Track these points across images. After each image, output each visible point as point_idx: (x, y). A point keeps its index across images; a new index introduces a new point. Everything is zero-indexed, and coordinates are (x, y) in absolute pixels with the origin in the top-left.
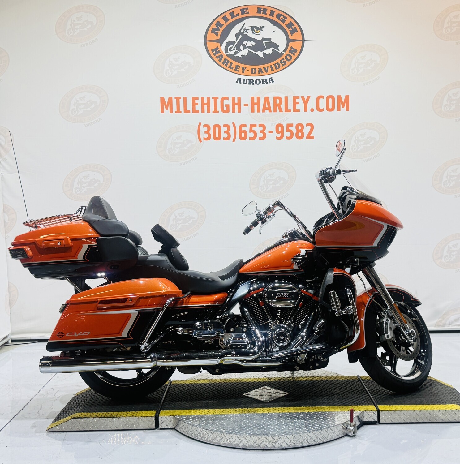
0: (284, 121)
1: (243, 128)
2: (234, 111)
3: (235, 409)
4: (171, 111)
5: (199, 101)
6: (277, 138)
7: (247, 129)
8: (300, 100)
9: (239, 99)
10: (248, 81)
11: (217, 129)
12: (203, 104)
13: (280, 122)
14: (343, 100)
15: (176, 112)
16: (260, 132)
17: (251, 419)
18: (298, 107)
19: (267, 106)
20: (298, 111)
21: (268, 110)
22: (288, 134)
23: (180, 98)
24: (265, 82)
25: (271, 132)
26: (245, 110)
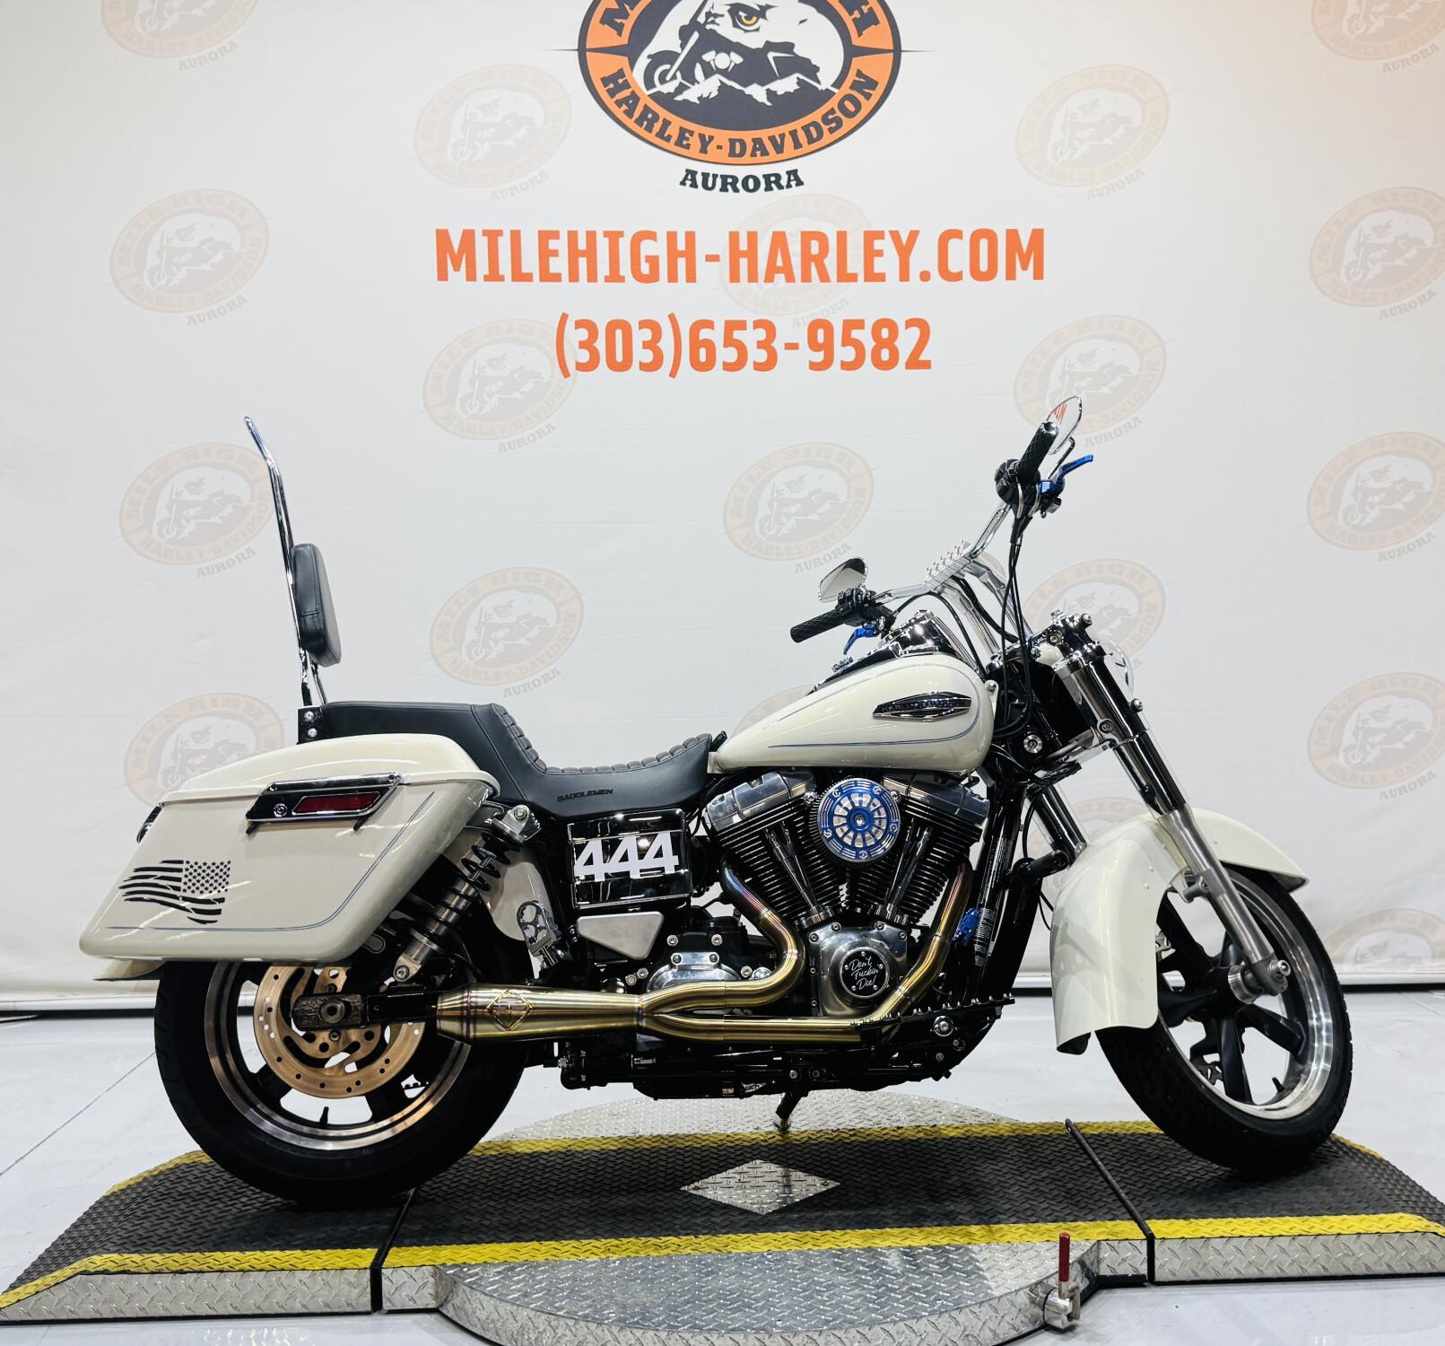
1: (704, 334)
2: (673, 277)
3: (653, 1240)
4: (471, 276)
5: (561, 245)
6: (814, 366)
7: (716, 335)
8: (886, 244)
9: (690, 237)
10: (719, 181)
11: (619, 333)
12: (574, 254)
13: (826, 313)
14: (1025, 246)
15: (487, 278)
16: (758, 348)
17: (708, 1274)
18: (879, 265)
19: (779, 263)
20: (881, 278)
21: (782, 276)
22: (849, 354)
23: (500, 233)
24: (773, 185)
25: (792, 346)
26: (711, 274)
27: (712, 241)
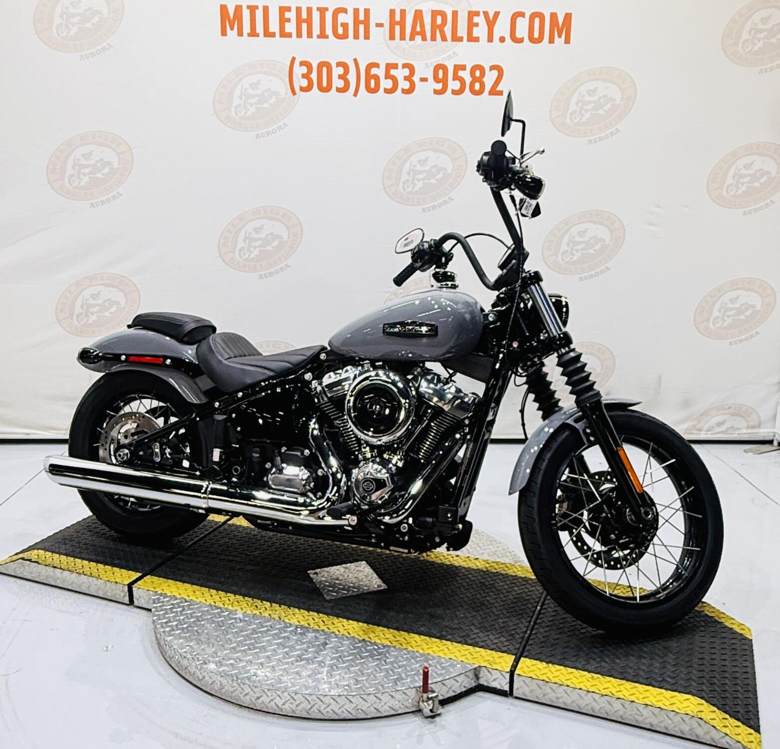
0: (449, 60)
1: (374, 71)
2: (356, 37)
4: (240, 34)
5: (291, 15)
6: (436, 92)
7: (380, 72)
8: (480, 20)
9: (367, 12)
12: (299, 21)
13: (444, 60)
14: (560, 23)
15: (249, 35)
16: (405, 80)
18: (476, 32)
19: (418, 29)
20: (477, 40)
21: (420, 37)
22: (456, 85)
23: (257, 7)
25: (424, 80)
26: (379, 35)
27: (379, 15)
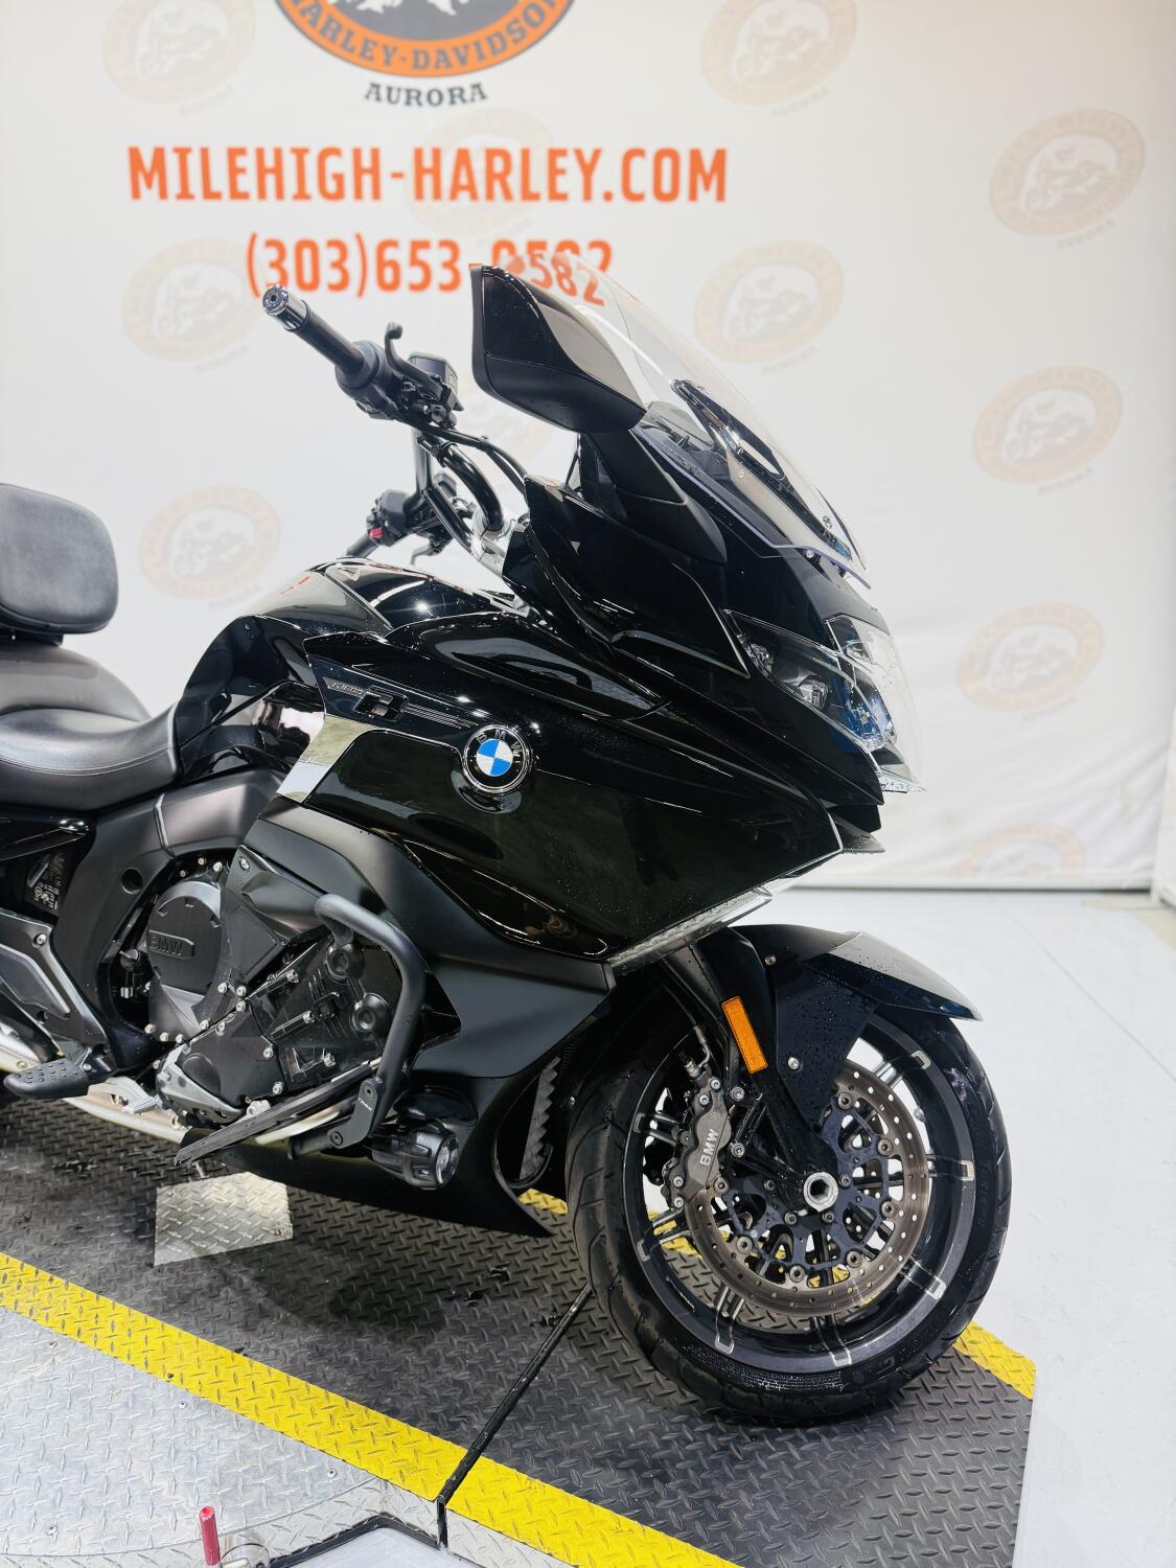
0: (518, 232)
1: (390, 254)
2: (358, 195)
4: (163, 194)
5: (248, 162)
7: (401, 255)
8: (568, 163)
9: (375, 153)
10: (403, 96)
11: (307, 254)
12: (262, 171)
14: (708, 167)
15: (178, 197)
16: (443, 268)
18: (562, 184)
19: (464, 180)
20: (563, 197)
21: (466, 194)
23: (190, 150)
24: (458, 100)
26: (397, 192)
27: (396, 159)
